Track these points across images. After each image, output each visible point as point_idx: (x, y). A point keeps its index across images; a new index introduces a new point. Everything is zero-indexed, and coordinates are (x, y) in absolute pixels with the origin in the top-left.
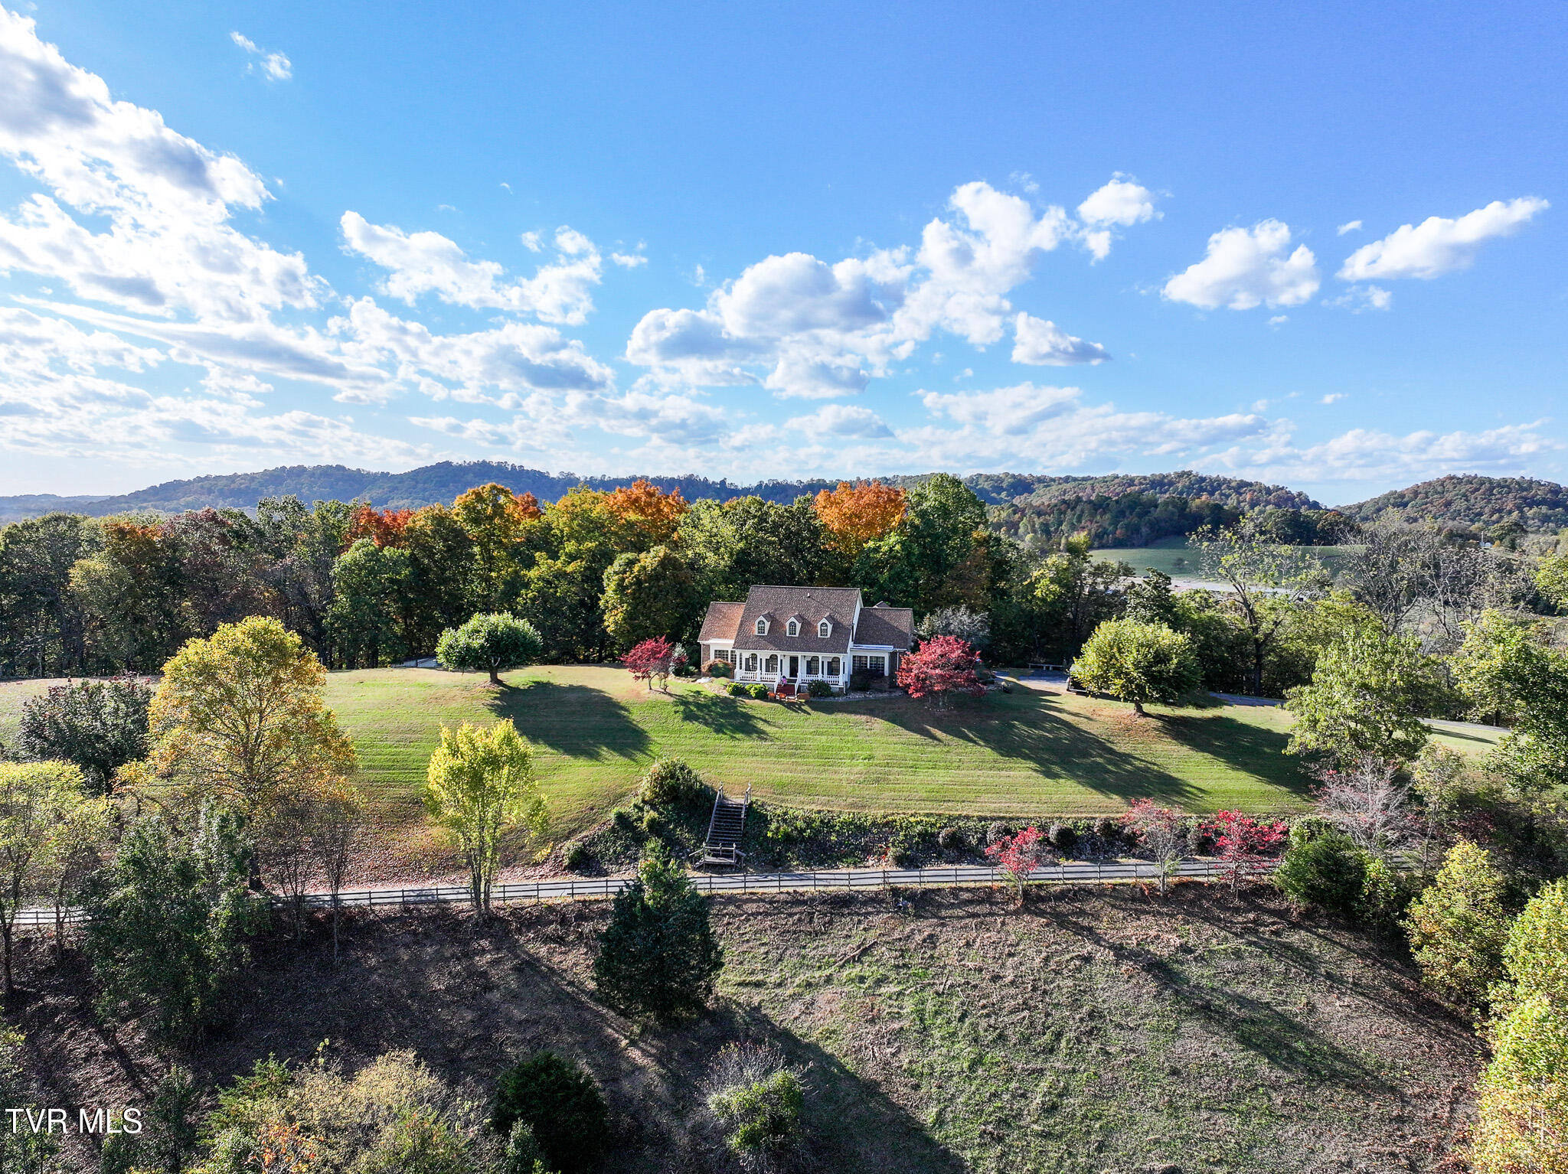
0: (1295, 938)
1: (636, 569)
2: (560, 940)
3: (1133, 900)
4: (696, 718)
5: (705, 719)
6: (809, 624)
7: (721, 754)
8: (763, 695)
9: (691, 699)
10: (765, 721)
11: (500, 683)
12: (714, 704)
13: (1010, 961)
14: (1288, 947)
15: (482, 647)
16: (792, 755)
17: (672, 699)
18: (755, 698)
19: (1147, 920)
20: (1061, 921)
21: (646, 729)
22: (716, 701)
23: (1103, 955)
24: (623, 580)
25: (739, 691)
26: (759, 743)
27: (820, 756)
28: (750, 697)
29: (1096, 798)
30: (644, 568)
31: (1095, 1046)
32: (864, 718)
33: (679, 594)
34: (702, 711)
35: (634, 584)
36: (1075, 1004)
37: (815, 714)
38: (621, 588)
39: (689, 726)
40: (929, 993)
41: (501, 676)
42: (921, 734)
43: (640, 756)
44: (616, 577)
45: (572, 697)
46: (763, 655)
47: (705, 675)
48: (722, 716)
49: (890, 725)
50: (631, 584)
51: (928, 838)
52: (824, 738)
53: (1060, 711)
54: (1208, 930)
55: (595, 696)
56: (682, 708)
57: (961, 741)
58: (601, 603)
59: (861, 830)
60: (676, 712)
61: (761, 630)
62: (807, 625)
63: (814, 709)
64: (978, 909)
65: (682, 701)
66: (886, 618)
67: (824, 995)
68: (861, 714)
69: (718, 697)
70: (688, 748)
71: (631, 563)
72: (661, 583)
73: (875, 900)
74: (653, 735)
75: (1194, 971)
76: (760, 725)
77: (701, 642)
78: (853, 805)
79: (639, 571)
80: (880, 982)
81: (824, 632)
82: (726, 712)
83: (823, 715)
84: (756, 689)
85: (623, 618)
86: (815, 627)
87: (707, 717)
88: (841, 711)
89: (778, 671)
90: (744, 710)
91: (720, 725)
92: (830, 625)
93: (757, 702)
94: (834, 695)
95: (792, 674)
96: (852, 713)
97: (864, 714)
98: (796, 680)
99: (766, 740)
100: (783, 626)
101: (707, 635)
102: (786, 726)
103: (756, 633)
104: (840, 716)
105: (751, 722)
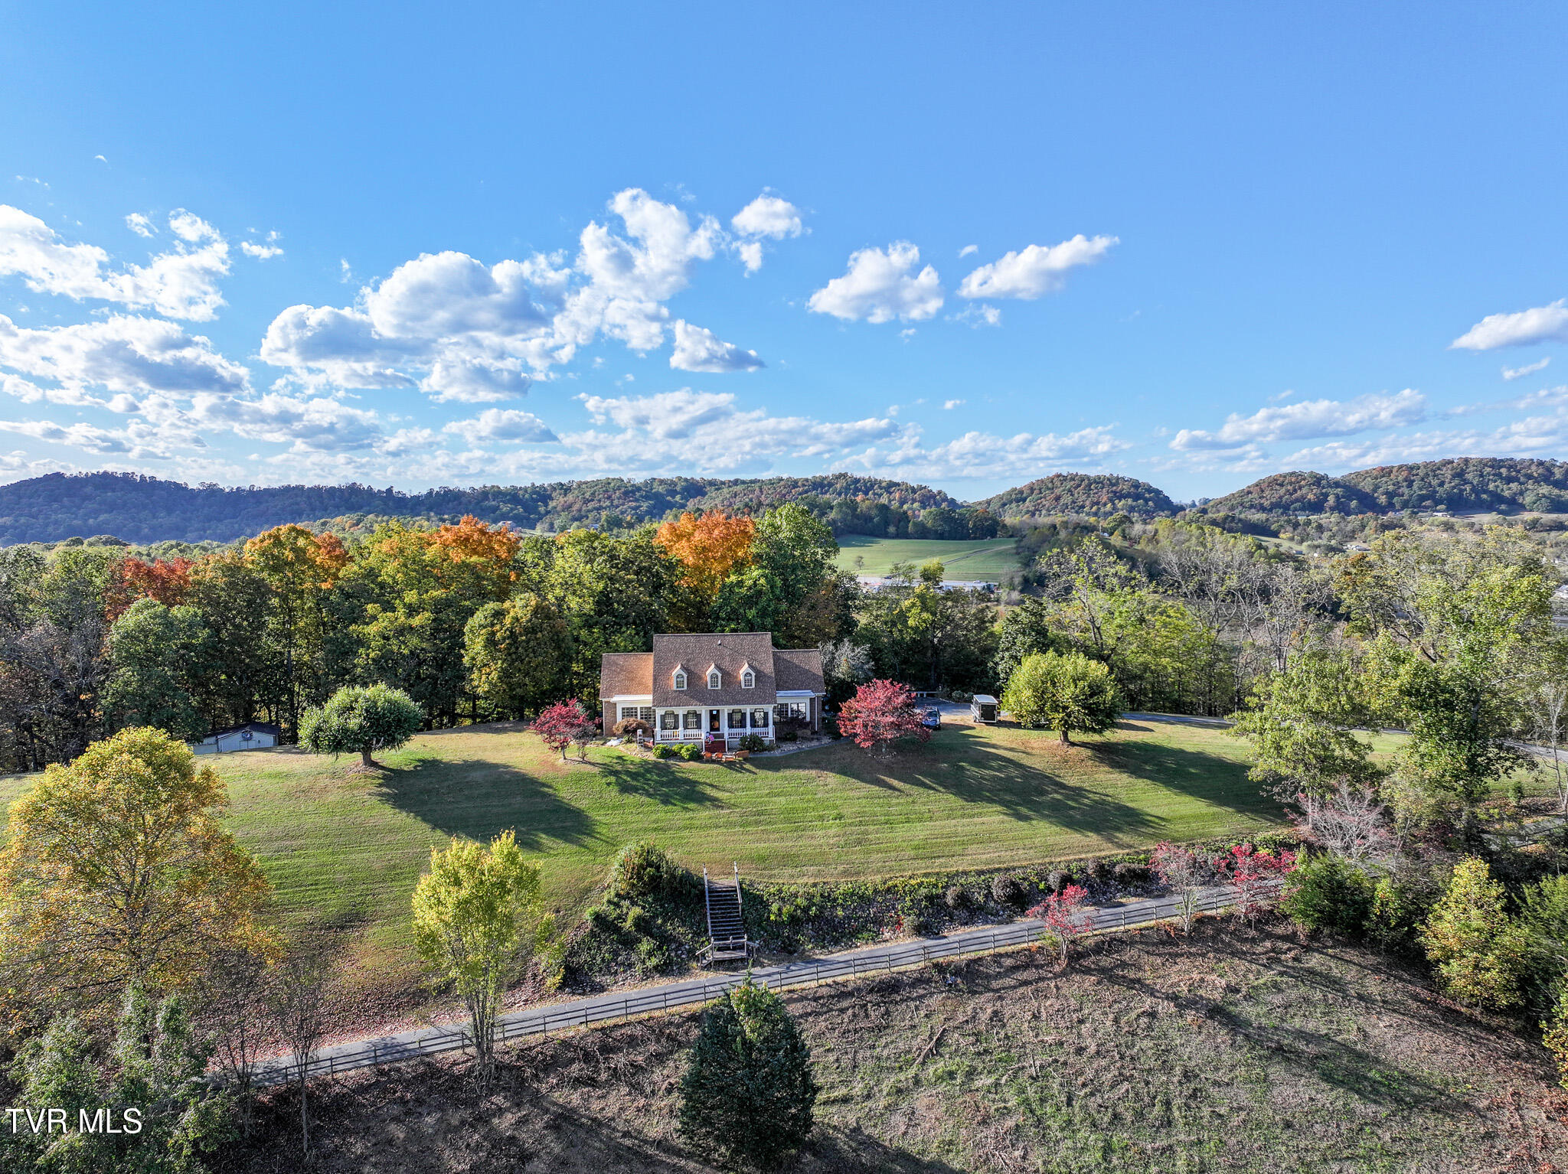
0: (1314, 961)
1: (508, 621)
2: (592, 1082)
3: (1163, 943)
4: (635, 790)
5: (644, 789)
6: (728, 674)
7: (679, 829)
8: (696, 756)
9: (619, 768)
10: (711, 785)
11: (375, 764)
12: (648, 771)
13: (1085, 1029)
14: (1311, 972)
15: (361, 727)
16: (757, 823)
17: (596, 770)
18: (689, 760)
19: (1184, 963)
20: (1108, 975)
21: (582, 807)
22: (647, 768)
23: (1165, 1007)
24: (493, 634)
25: (667, 754)
26: (717, 812)
27: (788, 821)
28: (682, 759)
29: (1075, 838)
30: (517, 619)
31: (1206, 1111)
32: (813, 773)
34: (638, 781)
35: (508, 638)
36: (1166, 1068)
37: (762, 773)
38: (491, 642)
39: (631, 799)
40: (1023, 1078)
41: (375, 756)
42: (879, 786)
43: (588, 841)
44: (482, 631)
45: (476, 776)
46: (681, 711)
48: (663, 784)
49: (844, 778)
50: (504, 639)
51: (934, 901)
52: (783, 799)
53: (994, 746)
54: (1242, 965)
55: (506, 773)
56: (613, 779)
57: (921, 790)
58: (466, 660)
59: (865, 901)
60: (609, 784)
61: (679, 683)
62: (728, 677)
63: (758, 767)
64: (1024, 975)
65: (608, 770)
66: (796, 661)
67: (921, 1100)
68: (805, 768)
69: (647, 762)
70: (640, 825)
71: (499, 615)
72: (539, 635)
73: (920, 981)
74: (594, 815)
75: (1248, 1011)
76: (709, 791)
77: (601, 699)
78: (845, 873)
79: (512, 624)
80: (971, 1074)
81: (748, 682)
82: (664, 779)
83: (770, 773)
84: (688, 750)
85: (499, 678)
86: (736, 677)
87: (646, 787)
88: (787, 767)
89: (699, 727)
90: (684, 775)
91: (666, 795)
92: (754, 674)
93: (693, 765)
94: (769, 749)
95: (712, 728)
96: (799, 767)
97: (812, 768)
98: (722, 736)
99: (722, 808)
100: (700, 678)
101: (610, 691)
102: (736, 790)
103: (675, 688)
104: (788, 773)
105: (697, 789)
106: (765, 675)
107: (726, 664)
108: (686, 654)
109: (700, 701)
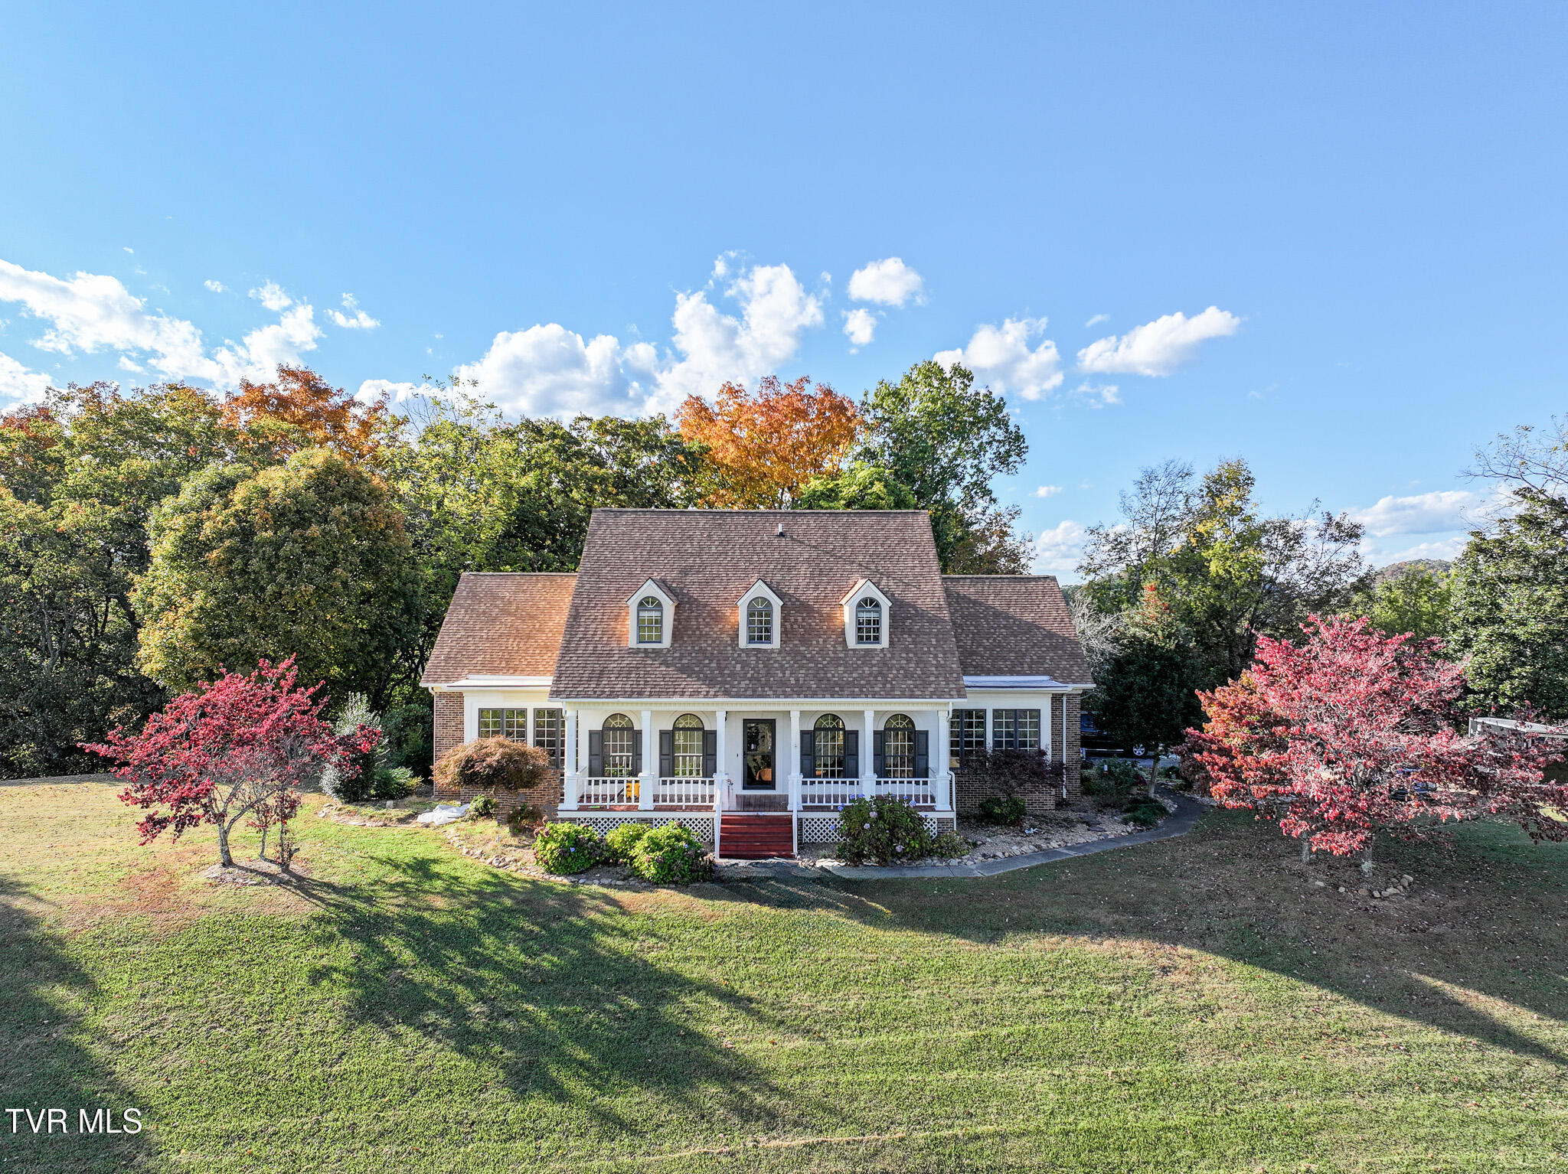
1: (239, 494)
6: (805, 608)
9: (390, 905)
10: (729, 997)
12: (495, 924)
18: (655, 884)
22: (494, 911)
24: (198, 525)
28: (633, 879)
30: (265, 493)
32: (1137, 952)
33: (369, 565)
34: (435, 961)
35: (232, 534)
38: (191, 549)
42: (1448, 1028)
44: (179, 521)
46: (654, 717)
47: (448, 796)
48: (534, 984)
49: (1266, 982)
50: (220, 536)
52: (1036, 1077)
56: (346, 953)
58: (134, 595)
61: (648, 628)
62: (803, 615)
65: (348, 916)
68: (1098, 931)
69: (502, 887)
71: (224, 487)
72: (314, 530)
77: (436, 688)
79: (249, 503)
81: (868, 631)
82: (547, 961)
83: (963, 949)
84: (655, 845)
85: (196, 635)
86: (830, 617)
87: (462, 992)
88: (1027, 925)
89: (709, 769)
90: (625, 946)
91: (535, 1042)
92: (885, 604)
93: (671, 901)
94: (941, 849)
95: (751, 780)
96: (1070, 926)
97: (1120, 931)
98: (782, 803)
99: (771, 1119)
100: (716, 617)
101: (455, 666)
102: (835, 1022)
103: (632, 642)
104: (1036, 947)
105: (669, 1010)
106: (920, 615)
107: (800, 584)
108: (681, 554)
109: (710, 682)
